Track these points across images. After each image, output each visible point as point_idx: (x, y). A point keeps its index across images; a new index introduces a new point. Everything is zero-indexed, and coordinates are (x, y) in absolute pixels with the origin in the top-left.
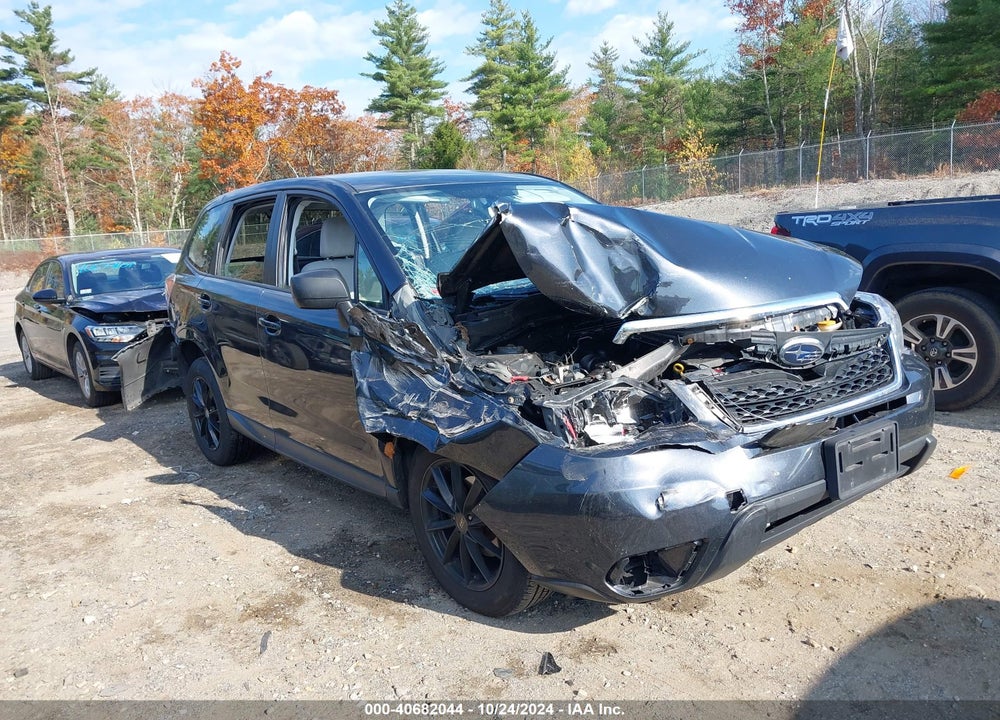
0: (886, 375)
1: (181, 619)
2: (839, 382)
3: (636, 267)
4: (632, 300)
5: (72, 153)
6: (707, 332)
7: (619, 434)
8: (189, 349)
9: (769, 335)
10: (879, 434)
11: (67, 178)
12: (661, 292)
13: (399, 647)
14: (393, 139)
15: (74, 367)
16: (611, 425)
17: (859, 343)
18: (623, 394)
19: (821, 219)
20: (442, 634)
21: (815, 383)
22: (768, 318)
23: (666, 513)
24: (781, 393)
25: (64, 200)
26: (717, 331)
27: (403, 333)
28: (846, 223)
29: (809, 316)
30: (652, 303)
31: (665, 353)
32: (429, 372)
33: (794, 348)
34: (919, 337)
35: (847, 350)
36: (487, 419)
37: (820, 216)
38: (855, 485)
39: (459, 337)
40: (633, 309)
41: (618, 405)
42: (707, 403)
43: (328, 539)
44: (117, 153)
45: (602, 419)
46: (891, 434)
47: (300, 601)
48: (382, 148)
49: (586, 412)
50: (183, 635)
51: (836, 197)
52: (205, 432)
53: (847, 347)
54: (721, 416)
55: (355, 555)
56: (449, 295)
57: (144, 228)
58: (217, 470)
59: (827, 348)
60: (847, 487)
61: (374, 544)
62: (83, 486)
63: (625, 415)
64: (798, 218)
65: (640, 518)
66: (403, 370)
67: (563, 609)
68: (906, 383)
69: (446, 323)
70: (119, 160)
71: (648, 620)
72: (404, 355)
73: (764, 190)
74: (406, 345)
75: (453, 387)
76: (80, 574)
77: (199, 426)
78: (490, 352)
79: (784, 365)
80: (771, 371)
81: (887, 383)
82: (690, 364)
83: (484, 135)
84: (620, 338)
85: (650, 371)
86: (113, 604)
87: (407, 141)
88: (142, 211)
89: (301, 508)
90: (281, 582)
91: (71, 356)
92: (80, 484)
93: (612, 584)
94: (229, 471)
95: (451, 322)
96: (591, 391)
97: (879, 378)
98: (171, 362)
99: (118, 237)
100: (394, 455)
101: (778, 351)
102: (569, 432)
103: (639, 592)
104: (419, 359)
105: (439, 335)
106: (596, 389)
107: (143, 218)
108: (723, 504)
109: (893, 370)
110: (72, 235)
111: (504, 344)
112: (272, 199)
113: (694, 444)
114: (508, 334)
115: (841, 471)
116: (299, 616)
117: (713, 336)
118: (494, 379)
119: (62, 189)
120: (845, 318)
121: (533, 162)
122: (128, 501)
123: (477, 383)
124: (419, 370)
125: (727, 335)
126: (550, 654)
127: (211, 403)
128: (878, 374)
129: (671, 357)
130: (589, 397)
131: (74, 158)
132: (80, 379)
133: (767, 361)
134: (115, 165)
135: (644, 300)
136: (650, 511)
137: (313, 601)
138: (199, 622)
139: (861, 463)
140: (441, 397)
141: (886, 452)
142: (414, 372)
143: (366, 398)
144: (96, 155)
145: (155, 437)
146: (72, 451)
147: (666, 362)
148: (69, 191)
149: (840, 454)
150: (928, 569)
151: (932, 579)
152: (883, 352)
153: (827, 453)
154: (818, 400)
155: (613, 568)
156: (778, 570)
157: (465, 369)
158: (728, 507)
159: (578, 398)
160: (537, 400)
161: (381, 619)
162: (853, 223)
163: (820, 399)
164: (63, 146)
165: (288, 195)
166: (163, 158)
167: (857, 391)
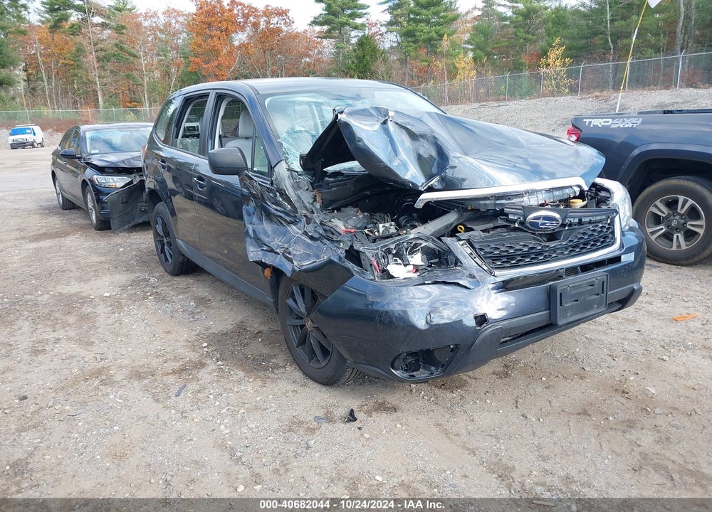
0: (608, 240)
1: (126, 372)
2: (571, 244)
3: (434, 153)
4: (429, 177)
5: (101, 50)
6: (481, 202)
7: (409, 272)
8: (154, 196)
9: (519, 208)
10: (594, 281)
11: (98, 68)
12: (449, 173)
13: (258, 399)
14: (328, 46)
15: (86, 203)
16: (405, 265)
17: (591, 218)
18: (416, 245)
19: (605, 122)
20: (287, 392)
21: (552, 244)
22: (526, 193)
23: (431, 326)
24: (526, 249)
25: (96, 84)
26: (488, 202)
27: (276, 196)
28: (622, 126)
29: (557, 193)
30: (443, 179)
31: (450, 218)
32: (292, 223)
33: (538, 218)
34: (665, 212)
35: (580, 223)
36: (324, 258)
37: (604, 120)
38: (571, 316)
39: (315, 200)
40: (429, 184)
41: (412, 252)
42: (471, 254)
43: (230, 327)
44: (133, 51)
45: (399, 261)
46: (603, 282)
47: (202, 365)
48: (320, 53)
49: (390, 256)
50: (125, 382)
51: (653, 101)
52: (163, 251)
53: (580, 220)
54: (480, 263)
55: (246, 338)
56: (309, 170)
57: (150, 106)
58: (169, 277)
59: (564, 219)
60: (565, 317)
61: (259, 332)
62: (82, 283)
63: (417, 259)
64: (588, 121)
65: (413, 328)
66: (276, 220)
67: (370, 382)
68: (622, 246)
69: (307, 190)
70: (135, 56)
71: (423, 393)
72: (276, 210)
73: (597, 94)
74: (277, 203)
75: (305, 233)
76: (69, 339)
77: (160, 247)
78: (336, 211)
79: (529, 229)
80: (521, 234)
81: (608, 246)
82: (469, 226)
83: (394, 45)
84: (419, 205)
85: (439, 230)
86: (87, 360)
87: (337, 48)
88: (150, 93)
89: (218, 306)
90: (195, 353)
91: (84, 195)
92: (80, 282)
93: (396, 370)
94: (176, 279)
95: (311, 189)
96: (395, 242)
97: (602, 242)
98: (144, 204)
99: (133, 111)
100: (271, 277)
101: (525, 219)
102: (375, 269)
103: (412, 376)
104: (286, 214)
105: (302, 197)
106: (398, 240)
107: (149, 98)
108: (470, 322)
109: (614, 238)
110: (101, 109)
111: (345, 206)
112: (207, 95)
113: (456, 281)
114: (350, 199)
115: (561, 305)
116: (200, 375)
117: (485, 204)
118: (332, 230)
119: (95, 75)
120: (589, 198)
121: (429, 66)
122: (108, 294)
123: (321, 232)
124: (286, 221)
125: (496, 205)
126: (352, 410)
127: (167, 234)
128: (602, 240)
129: (454, 221)
130: (392, 246)
131: (103, 53)
132: (90, 211)
133: (516, 225)
134: (132, 58)
135: (438, 178)
136: (421, 323)
137: (211, 365)
138: (137, 375)
139: (577, 301)
140: (298, 241)
141: (598, 294)
142: (283, 222)
143: (250, 237)
144: (119, 52)
145: (134, 253)
146: (79, 259)
147: (451, 225)
148: (99, 77)
149: (561, 294)
150: (624, 373)
151: (623, 380)
152: (609, 224)
153: (551, 293)
154: (553, 256)
155: (395, 359)
156: (521, 367)
157: (315, 222)
158: (475, 325)
159: (385, 246)
160: (357, 246)
161: (251, 380)
162: (626, 126)
163: (555, 255)
164: (95, 45)
165: (217, 93)
166: (165, 56)
167: (584, 251)
